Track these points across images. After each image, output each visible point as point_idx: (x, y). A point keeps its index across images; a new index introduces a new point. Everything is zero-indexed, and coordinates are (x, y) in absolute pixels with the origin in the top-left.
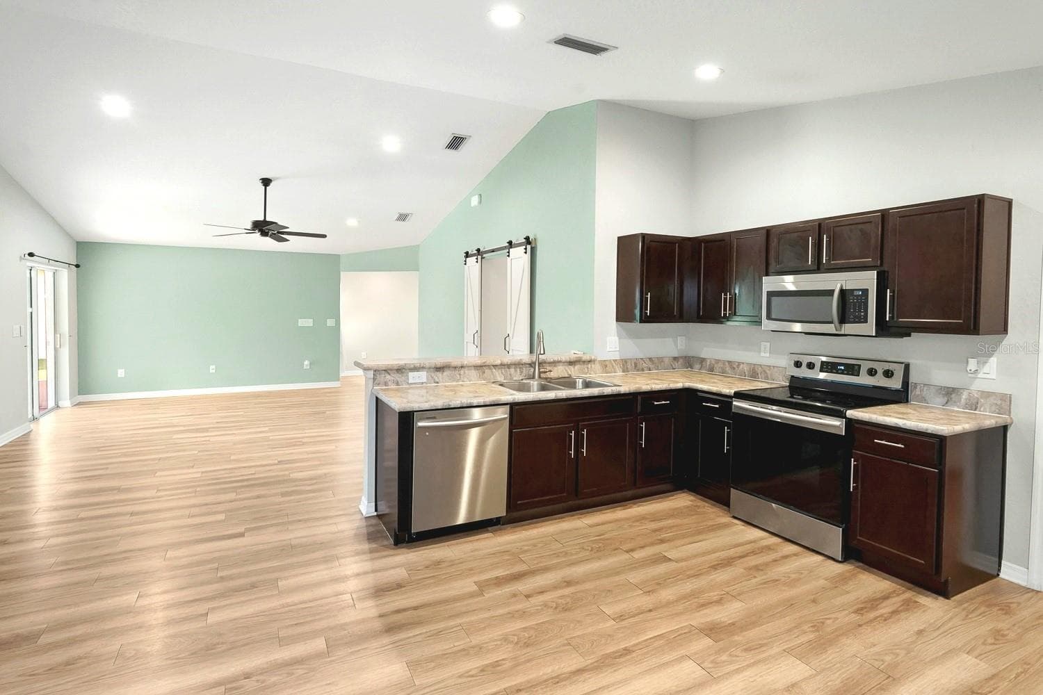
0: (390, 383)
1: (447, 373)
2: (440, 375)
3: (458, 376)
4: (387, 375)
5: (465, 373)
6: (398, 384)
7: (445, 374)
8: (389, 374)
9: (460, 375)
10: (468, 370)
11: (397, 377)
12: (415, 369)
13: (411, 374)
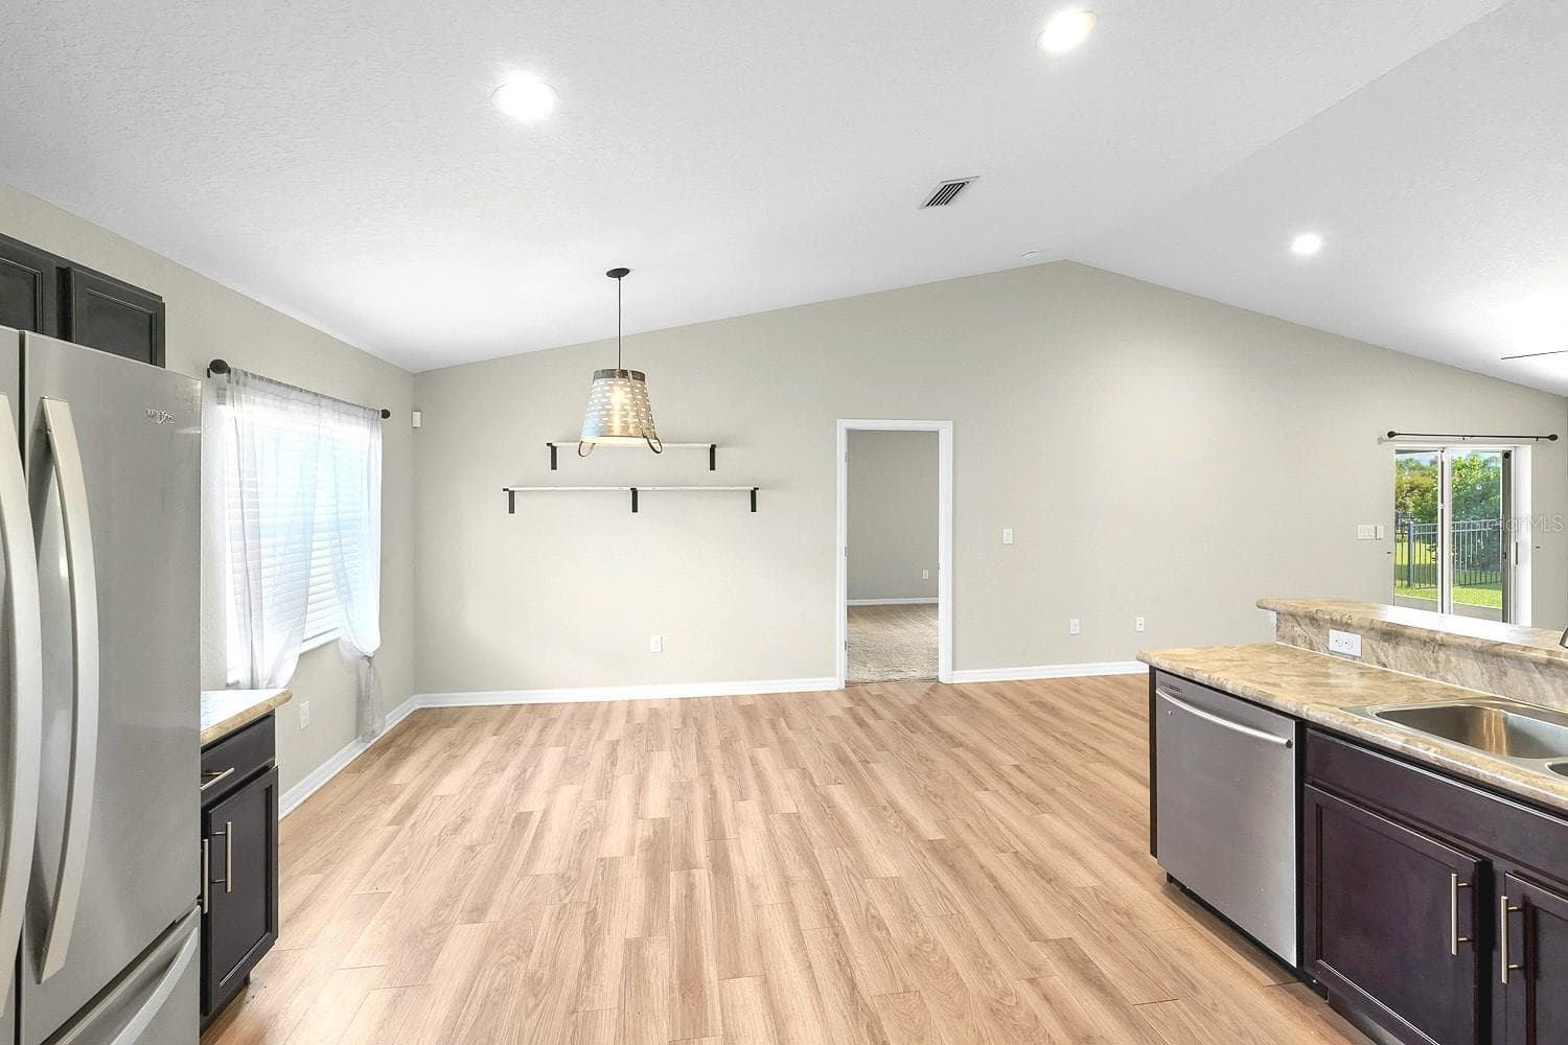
0: (1299, 641)
1: (1404, 650)
2: (1391, 652)
3: (1432, 664)
4: (1295, 625)
5: (1448, 661)
6: (1311, 646)
7: (1401, 649)
8: (1300, 625)
9: (1436, 662)
10: (1458, 655)
11: (1311, 633)
12: (1345, 626)
13: (1334, 634)
